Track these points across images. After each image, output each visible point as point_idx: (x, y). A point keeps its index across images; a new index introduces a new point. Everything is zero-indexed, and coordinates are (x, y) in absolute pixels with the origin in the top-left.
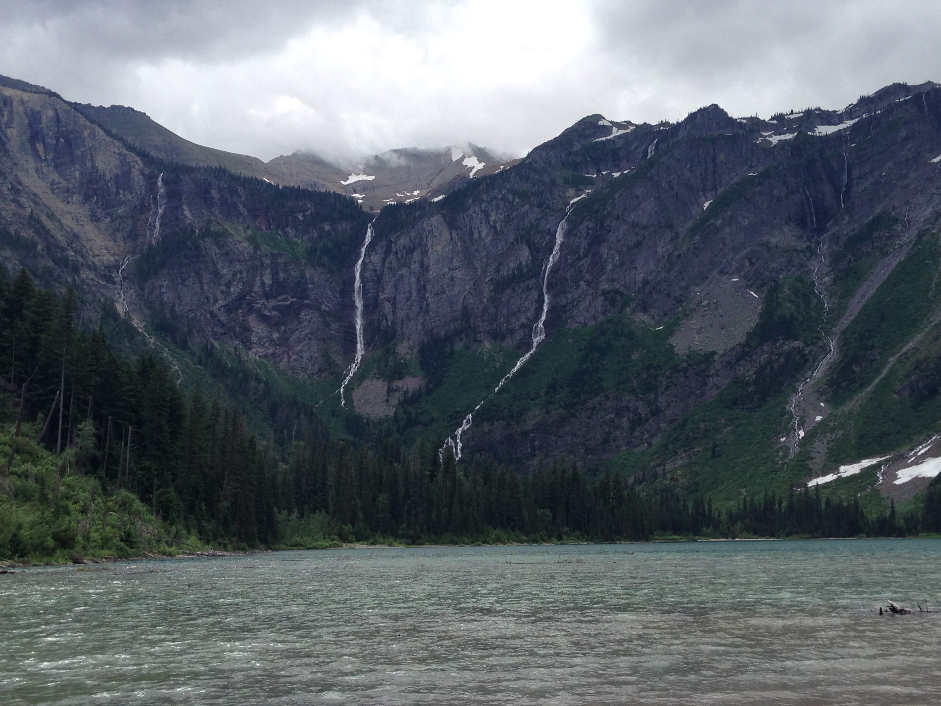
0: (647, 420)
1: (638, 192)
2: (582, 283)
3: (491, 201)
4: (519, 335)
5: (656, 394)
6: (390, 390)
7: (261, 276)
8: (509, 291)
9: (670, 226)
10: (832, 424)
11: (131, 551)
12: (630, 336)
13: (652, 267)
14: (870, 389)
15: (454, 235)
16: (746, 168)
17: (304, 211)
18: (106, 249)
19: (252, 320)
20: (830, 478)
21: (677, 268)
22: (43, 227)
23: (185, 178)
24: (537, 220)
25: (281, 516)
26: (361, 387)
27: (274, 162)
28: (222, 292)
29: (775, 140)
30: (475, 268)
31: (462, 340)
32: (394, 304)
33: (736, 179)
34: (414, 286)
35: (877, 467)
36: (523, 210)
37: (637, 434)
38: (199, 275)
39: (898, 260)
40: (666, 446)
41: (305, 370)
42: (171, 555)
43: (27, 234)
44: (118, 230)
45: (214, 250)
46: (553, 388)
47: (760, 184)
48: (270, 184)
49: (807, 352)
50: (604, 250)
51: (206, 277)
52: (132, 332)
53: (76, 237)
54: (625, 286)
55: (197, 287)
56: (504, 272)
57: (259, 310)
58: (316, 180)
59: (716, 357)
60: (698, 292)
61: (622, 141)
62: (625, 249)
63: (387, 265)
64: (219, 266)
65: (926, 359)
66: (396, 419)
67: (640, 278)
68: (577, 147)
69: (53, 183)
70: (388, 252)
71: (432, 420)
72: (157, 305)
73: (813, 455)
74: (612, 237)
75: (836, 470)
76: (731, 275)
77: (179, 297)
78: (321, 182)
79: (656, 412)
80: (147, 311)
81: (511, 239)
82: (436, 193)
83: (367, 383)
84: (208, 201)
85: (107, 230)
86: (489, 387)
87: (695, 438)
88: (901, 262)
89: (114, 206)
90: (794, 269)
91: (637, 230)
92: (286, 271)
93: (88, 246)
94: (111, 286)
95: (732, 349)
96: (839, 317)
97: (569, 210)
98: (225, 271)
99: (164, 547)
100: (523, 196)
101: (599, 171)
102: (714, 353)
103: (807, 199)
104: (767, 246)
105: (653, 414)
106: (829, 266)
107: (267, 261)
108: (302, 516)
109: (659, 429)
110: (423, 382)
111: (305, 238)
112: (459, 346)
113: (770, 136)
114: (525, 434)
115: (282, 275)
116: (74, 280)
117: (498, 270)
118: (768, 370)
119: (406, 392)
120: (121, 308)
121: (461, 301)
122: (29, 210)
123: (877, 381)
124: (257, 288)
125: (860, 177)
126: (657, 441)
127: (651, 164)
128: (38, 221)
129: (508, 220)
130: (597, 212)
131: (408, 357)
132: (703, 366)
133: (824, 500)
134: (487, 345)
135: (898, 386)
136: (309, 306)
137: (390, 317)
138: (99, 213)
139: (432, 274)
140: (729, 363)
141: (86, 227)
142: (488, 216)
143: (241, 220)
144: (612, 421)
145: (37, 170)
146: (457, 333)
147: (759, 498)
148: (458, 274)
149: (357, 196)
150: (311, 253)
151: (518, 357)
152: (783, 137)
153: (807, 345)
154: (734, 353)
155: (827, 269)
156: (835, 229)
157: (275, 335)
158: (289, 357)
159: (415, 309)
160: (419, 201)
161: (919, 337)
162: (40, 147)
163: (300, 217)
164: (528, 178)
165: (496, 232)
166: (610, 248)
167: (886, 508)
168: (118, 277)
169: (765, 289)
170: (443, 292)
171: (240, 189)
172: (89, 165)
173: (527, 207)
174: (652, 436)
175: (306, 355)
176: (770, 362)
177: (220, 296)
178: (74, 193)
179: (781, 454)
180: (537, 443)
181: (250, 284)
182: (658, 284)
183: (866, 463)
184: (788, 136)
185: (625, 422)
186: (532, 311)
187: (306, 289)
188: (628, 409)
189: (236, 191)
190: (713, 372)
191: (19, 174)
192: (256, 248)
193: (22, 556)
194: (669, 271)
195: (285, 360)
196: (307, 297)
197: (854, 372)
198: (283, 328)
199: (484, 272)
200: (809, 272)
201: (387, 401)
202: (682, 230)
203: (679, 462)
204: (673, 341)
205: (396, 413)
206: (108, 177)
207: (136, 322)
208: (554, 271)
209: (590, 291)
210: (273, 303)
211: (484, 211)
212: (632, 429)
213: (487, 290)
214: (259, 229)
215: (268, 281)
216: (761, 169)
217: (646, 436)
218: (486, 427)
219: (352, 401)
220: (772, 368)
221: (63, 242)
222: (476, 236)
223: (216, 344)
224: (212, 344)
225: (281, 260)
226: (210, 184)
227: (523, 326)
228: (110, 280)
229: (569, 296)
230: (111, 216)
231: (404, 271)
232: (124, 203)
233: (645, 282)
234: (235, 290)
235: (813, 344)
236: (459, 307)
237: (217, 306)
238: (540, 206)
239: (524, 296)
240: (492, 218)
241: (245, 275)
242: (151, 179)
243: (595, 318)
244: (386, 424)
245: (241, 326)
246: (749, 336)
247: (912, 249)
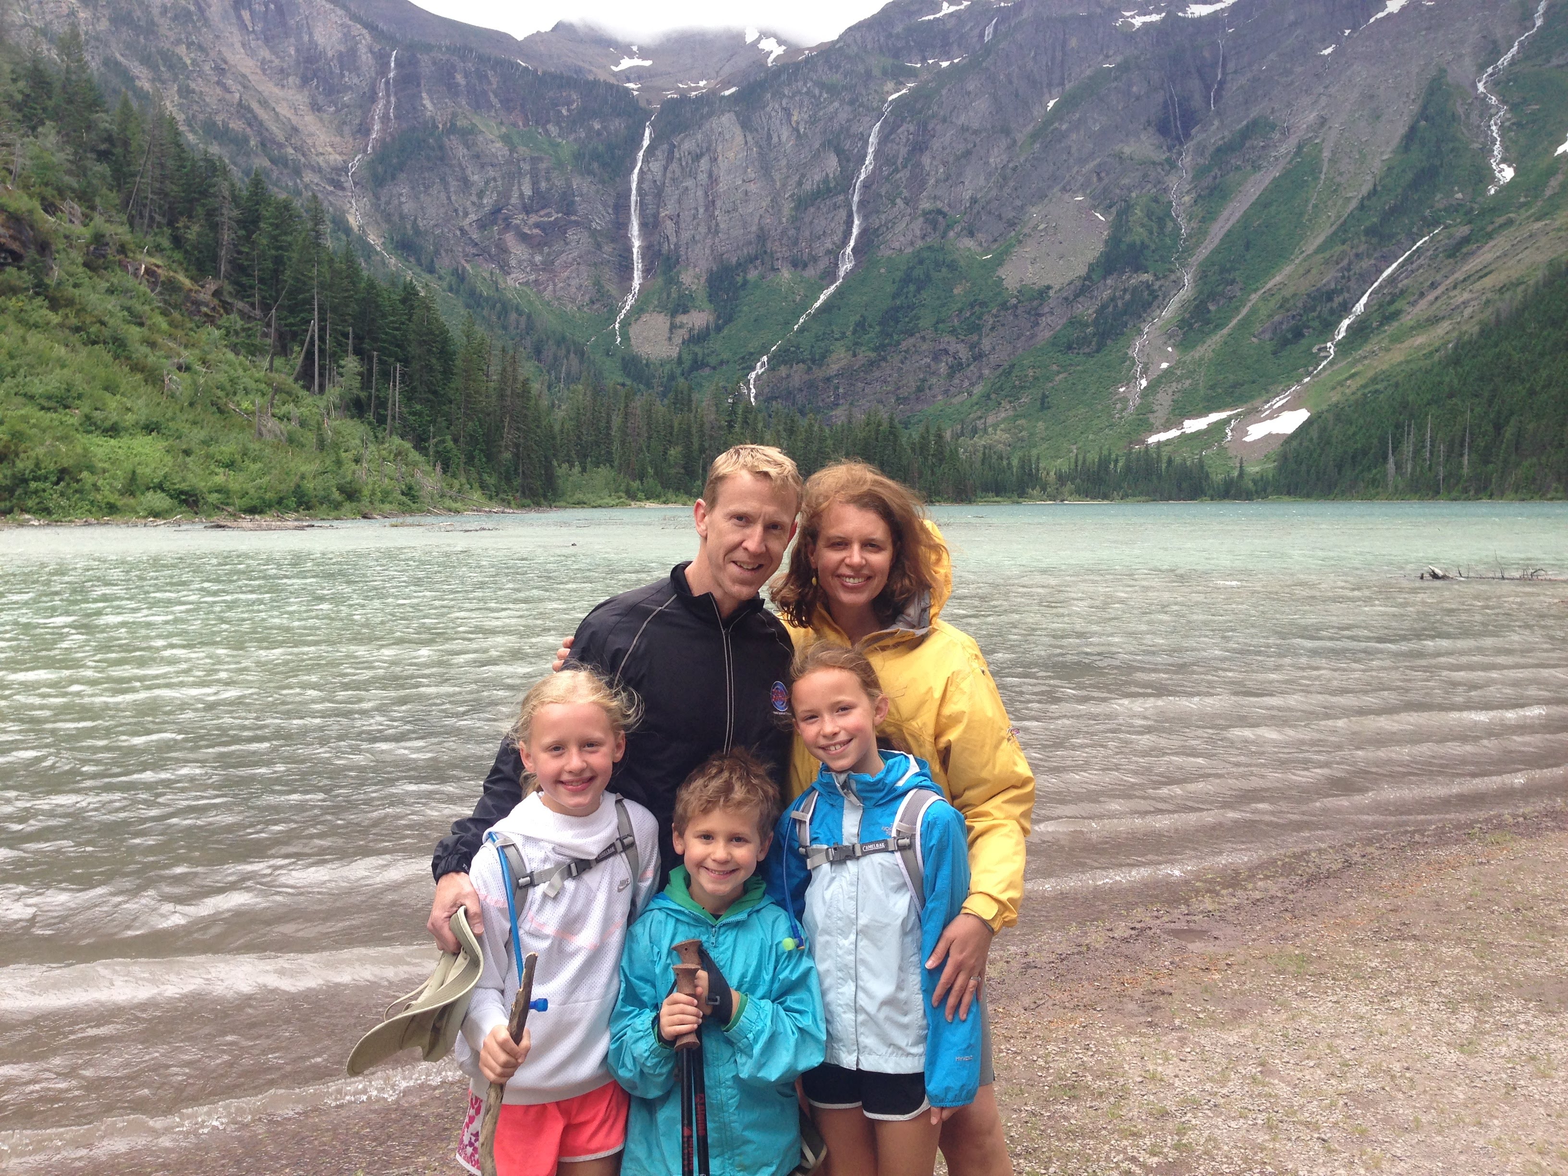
0: (968, 365)
1: (971, 87)
2: (898, 201)
3: (794, 96)
4: (823, 264)
5: (980, 336)
6: (673, 327)
7: (520, 185)
8: (812, 210)
9: (1006, 131)
10: (1179, 372)
11: (414, 506)
12: (952, 266)
13: (982, 181)
14: (1225, 331)
15: (749, 138)
16: (1101, 57)
17: (568, 104)
18: (332, 146)
19: (510, 238)
20: (1173, 433)
21: (1012, 184)
22: (255, 117)
23: (424, 59)
24: (848, 121)
25: (562, 470)
26: (640, 322)
27: (530, 39)
28: (473, 203)
29: (1138, 21)
30: (773, 181)
31: (756, 268)
32: (677, 223)
33: (1088, 72)
34: (701, 201)
35: (1226, 422)
36: (831, 109)
37: (957, 381)
38: (443, 180)
39: (1271, 177)
40: (988, 397)
41: (573, 300)
42: (457, 512)
43: (237, 125)
44: (344, 123)
45: (461, 151)
46: (861, 327)
47: (1116, 79)
48: (526, 68)
49: (1156, 287)
50: (926, 160)
51: (453, 184)
52: (369, 251)
53: (295, 130)
54: (949, 205)
55: (443, 196)
56: (808, 186)
57: (517, 227)
58: (581, 64)
59: (1051, 293)
60: (1035, 213)
61: (953, 21)
62: (951, 159)
63: (669, 175)
64: (469, 172)
65: (1294, 295)
66: (680, 361)
67: (967, 195)
68: (899, 29)
69: (263, 62)
70: (670, 158)
71: (722, 363)
72: (396, 218)
73: (1155, 408)
74: (936, 144)
75: (1179, 425)
76: (1075, 192)
77: (422, 208)
78: (587, 66)
79: (978, 357)
80: (385, 226)
81: (817, 145)
82: (727, 84)
83: (645, 317)
84: (452, 89)
85: (331, 122)
86: (788, 324)
87: (1022, 388)
88: (1275, 179)
89: (339, 92)
90: (1149, 186)
91: (967, 135)
92: (548, 180)
93: (310, 142)
94: (340, 193)
95: (1071, 283)
96: (1197, 245)
97: (886, 108)
98: (476, 177)
99: (448, 503)
100: (833, 90)
101: (924, 60)
102: (1049, 288)
103: (1171, 97)
104: (1120, 157)
105: (975, 359)
106: (1190, 183)
107: (526, 167)
108: (584, 470)
109: (981, 377)
110: (711, 318)
111: (572, 137)
112: (753, 275)
113: (1133, 17)
114: (828, 379)
115: (543, 185)
116: (296, 184)
117: (800, 184)
118: (1111, 309)
119: (691, 330)
120: (354, 220)
121: (756, 220)
122: (237, 95)
123: (1235, 322)
124: (514, 200)
125: (1235, 72)
126: (978, 390)
127: (988, 50)
128: (249, 109)
129: (813, 121)
130: (920, 112)
131: (694, 287)
132: (1035, 303)
133: (1165, 459)
134: (786, 274)
135: (1257, 328)
136: (577, 223)
137: (673, 239)
138: (321, 99)
139: (722, 187)
140: (1066, 299)
141: (306, 118)
142: (789, 115)
143: (493, 114)
144: (929, 366)
145: (243, 45)
146: (752, 259)
147: (1093, 456)
148: (752, 187)
149: (631, 85)
150: (578, 157)
151: (822, 289)
152: (1147, 19)
153: (1158, 279)
154: (1072, 287)
155: (1188, 187)
156: (1201, 137)
157: (538, 258)
158: (555, 285)
159: (703, 229)
160: (707, 95)
161: (1288, 269)
162: (246, 15)
163: (564, 112)
164: (838, 67)
165: (799, 136)
166: (934, 158)
167: (1233, 468)
168: (349, 183)
169: (1114, 210)
170: (735, 210)
171: (490, 73)
172: (306, 38)
173: (836, 104)
174: (972, 385)
175: (575, 282)
176: (1113, 299)
177: (471, 209)
178: (288, 75)
179: (1119, 406)
180: (841, 390)
181: (505, 195)
182: (988, 203)
183: (1214, 417)
184: (1155, 18)
185: (943, 368)
186: (840, 235)
187: (573, 202)
188: (946, 352)
189: (486, 76)
190: (1046, 310)
191: (223, 49)
192: (512, 150)
193: (308, 509)
194: (1001, 188)
195: (551, 287)
196: (575, 213)
197: (1209, 311)
198: (546, 250)
199: (784, 185)
200: (1166, 190)
201: (670, 339)
202: (1020, 137)
203: (1003, 415)
204: (1002, 272)
205: (680, 354)
206: (330, 54)
207: (373, 239)
208: (866, 186)
209: (909, 211)
210: (534, 219)
211: (785, 109)
212: (951, 376)
213: (787, 208)
214: (514, 125)
215: (528, 191)
216: (1119, 59)
217: (966, 383)
218: (783, 371)
219: (629, 339)
220: (1116, 306)
221: (280, 137)
222: (775, 139)
223: (468, 267)
224: (464, 268)
225: (543, 166)
226: (453, 67)
227: (829, 252)
228: (339, 186)
229: (883, 217)
230: (336, 105)
231: (689, 183)
232: (350, 88)
233: (974, 201)
234: (488, 201)
235: (1165, 277)
236: (754, 228)
237: (468, 221)
238: (852, 102)
239: (830, 216)
240: (795, 118)
241: (499, 183)
242: (382, 59)
243: (912, 243)
244: (668, 367)
245: (497, 246)
246: (1092, 268)
247: (1290, 163)
